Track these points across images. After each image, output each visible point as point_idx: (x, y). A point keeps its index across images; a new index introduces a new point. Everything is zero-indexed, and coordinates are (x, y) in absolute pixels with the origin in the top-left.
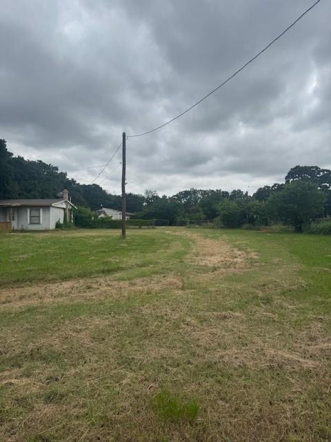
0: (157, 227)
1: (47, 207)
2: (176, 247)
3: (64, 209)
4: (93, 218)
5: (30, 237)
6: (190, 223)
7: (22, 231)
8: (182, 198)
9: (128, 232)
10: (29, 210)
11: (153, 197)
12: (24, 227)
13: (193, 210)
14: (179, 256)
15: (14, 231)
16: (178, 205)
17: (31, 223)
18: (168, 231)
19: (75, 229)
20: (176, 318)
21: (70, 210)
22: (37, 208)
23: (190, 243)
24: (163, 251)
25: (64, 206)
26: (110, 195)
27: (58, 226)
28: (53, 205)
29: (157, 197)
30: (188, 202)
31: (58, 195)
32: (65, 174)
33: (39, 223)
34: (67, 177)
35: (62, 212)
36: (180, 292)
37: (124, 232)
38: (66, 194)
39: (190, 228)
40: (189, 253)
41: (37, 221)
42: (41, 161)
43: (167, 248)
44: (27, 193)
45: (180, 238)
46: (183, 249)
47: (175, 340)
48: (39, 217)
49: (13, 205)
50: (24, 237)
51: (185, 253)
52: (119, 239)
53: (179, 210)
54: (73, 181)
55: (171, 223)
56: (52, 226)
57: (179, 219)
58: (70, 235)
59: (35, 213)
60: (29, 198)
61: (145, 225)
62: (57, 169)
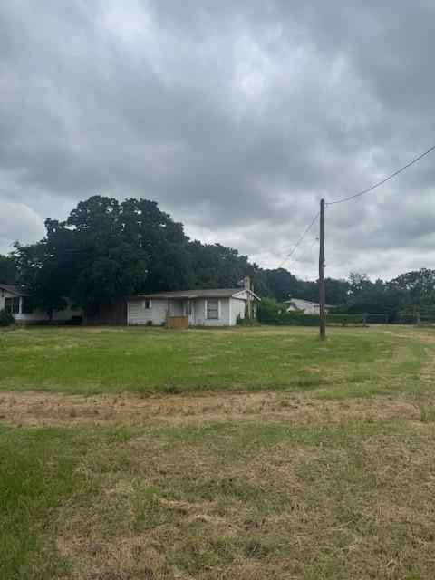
0: (370, 325)
1: (226, 299)
2: (404, 356)
3: (245, 301)
4: (280, 312)
5: (207, 334)
6: (422, 319)
7: (199, 327)
8: (407, 282)
9: (328, 332)
10: (206, 302)
11: (362, 282)
12: (202, 323)
13: (426, 301)
14: (411, 369)
15: (191, 327)
16: (402, 294)
17: (209, 318)
18: (387, 331)
19: (258, 326)
20: (418, 463)
21: (252, 302)
22: (215, 299)
23: (426, 349)
24: (384, 360)
25: (245, 297)
26: (301, 282)
27: (239, 321)
28: (234, 295)
29: (368, 283)
30: (418, 287)
31: (239, 284)
32: (246, 258)
33: (217, 318)
34: (248, 261)
35: (243, 304)
36: (420, 425)
37: (322, 331)
38: (247, 282)
39: (422, 327)
40: (425, 366)
41: (215, 316)
42: (218, 244)
43: (389, 357)
44: (204, 283)
45: (409, 342)
46: (415, 359)
47: (422, 497)
48: (217, 310)
49: (191, 296)
50: (202, 334)
51: (420, 365)
52: (318, 340)
53: (404, 301)
54: (255, 266)
55: (392, 319)
56: (232, 322)
57: (402, 314)
58: (252, 334)
59: (213, 306)
60: (206, 288)
61: (350, 322)
62: (236, 252)
